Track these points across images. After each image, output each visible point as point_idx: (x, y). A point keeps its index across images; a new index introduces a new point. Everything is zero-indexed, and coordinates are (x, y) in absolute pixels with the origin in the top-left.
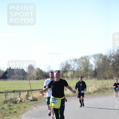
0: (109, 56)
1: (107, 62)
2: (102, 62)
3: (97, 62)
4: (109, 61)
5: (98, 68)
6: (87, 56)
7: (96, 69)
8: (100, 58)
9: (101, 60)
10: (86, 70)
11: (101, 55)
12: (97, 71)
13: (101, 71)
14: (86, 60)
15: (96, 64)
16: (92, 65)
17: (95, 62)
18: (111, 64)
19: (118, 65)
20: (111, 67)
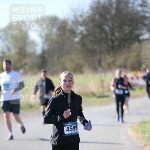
0: (73, 22)
1: (68, 34)
2: (58, 35)
3: (47, 36)
4: (73, 32)
5: (49, 50)
7: (44, 52)
8: (53, 26)
9: (55, 30)
10: (22, 53)
11: (53, 20)
12: (46, 56)
13: (55, 57)
15: (44, 40)
16: (34, 43)
17: (41, 36)
18: (77, 40)
19: (92, 41)
20: (77, 46)
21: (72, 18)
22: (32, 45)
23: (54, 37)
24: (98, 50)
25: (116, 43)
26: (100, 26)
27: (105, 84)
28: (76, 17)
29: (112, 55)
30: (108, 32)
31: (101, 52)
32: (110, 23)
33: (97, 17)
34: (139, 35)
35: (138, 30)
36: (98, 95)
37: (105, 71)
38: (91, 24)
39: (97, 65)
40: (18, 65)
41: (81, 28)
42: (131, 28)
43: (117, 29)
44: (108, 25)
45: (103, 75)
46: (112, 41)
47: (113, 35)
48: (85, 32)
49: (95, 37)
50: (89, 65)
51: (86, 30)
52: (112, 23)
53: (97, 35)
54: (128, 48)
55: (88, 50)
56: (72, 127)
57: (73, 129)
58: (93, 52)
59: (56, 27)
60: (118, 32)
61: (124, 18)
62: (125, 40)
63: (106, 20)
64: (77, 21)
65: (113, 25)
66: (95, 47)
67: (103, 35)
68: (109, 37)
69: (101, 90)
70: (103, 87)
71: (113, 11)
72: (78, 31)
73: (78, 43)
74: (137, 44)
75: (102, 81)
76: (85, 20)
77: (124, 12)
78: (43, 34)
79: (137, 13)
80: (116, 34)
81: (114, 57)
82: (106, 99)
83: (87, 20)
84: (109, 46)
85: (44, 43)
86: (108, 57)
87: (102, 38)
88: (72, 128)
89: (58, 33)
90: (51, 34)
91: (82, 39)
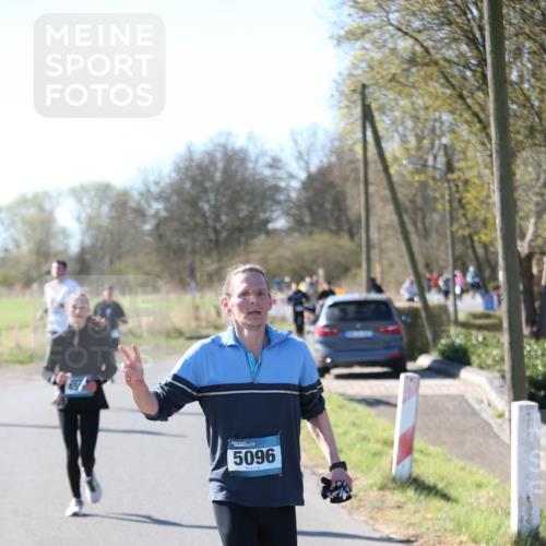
0: (141, 194)
1: (131, 216)
2: (112, 218)
3: (90, 219)
4: (140, 213)
5: (93, 246)
6: (46, 194)
7: (83, 251)
8: (102, 202)
9: (105, 209)
10: (43, 252)
11: (104, 190)
12: (88, 257)
13: (107, 260)
14: (41, 208)
15: (84, 226)
16: (65, 233)
17: (78, 219)
18: (148, 227)
19: (177, 231)
20: (148, 239)
21: (142, 189)
22: (61, 237)
23: (105, 221)
24: (189, 249)
25: (224, 235)
26: (193, 203)
27: (202, 314)
28: (146, 185)
29: (215, 256)
30: (208, 214)
31: (194, 252)
32: (212, 196)
33: (188, 185)
34: (267, 221)
35: (265, 211)
36: (188, 335)
37: (201, 287)
38: (175, 199)
39: (186, 275)
40: (34, 274)
41: (157, 206)
42: (251, 209)
43: (224, 209)
44: (208, 201)
45: (198, 295)
46: (216, 232)
47: (217, 218)
48: (163, 214)
49: (184, 223)
50: (172, 275)
51: (166, 209)
52: (216, 196)
53: (186, 219)
54: (247, 244)
55: (169, 247)
58: (179, 252)
59: (109, 203)
60: (227, 215)
61: (238, 188)
62: (240, 230)
63: (205, 191)
64: (149, 191)
65: (216, 200)
66: (183, 241)
67: (199, 220)
68: (210, 222)
69: (193, 324)
70: (197, 318)
71: (218, 176)
72: (151, 212)
73: (150, 234)
74: (263, 237)
75: (197, 308)
76: (162, 191)
77: (239, 177)
78: (83, 216)
79: (263, 181)
80: (224, 218)
81: (219, 260)
83: (169, 191)
84: (210, 240)
85: (84, 233)
86: (207, 261)
87: (197, 225)
89: (113, 214)
90: (99, 216)
91: (158, 226)
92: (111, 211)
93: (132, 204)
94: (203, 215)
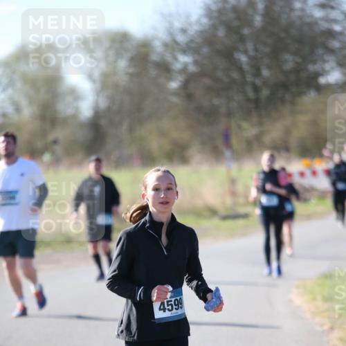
0: (166, 45)
1: (153, 72)
2: (131, 75)
3: (105, 76)
4: (164, 68)
5: (109, 109)
7: (98, 115)
8: (118, 55)
9: (123, 64)
10: (49, 116)
11: (120, 40)
12: (103, 122)
13: (125, 126)
15: (98, 85)
16: (74, 93)
17: (90, 77)
18: (174, 85)
19: (209, 89)
20: (175, 100)
21: (162, 35)
22: (69, 99)
23: (122, 79)
24: (223, 110)
25: (265, 93)
26: (227, 54)
27: (240, 188)
28: (171, 34)
29: (255, 119)
30: (246, 67)
31: (229, 114)
32: (250, 46)
33: (221, 33)
34: (317, 75)
35: (314, 62)
36: (223, 212)
37: (238, 156)
38: (206, 50)
39: (220, 142)
40: (39, 145)
41: (184, 59)
42: (299, 60)
43: (266, 61)
44: (246, 52)
45: (234, 167)
46: (256, 89)
47: (257, 73)
48: (192, 69)
49: (216, 80)
50: (203, 143)
51: (196, 63)
52: (255, 45)
53: (220, 74)
54: (293, 103)
55: (199, 109)
56: (173, 303)
57: (174, 307)
58: (210, 115)
59: (128, 55)
60: (269, 67)
61: (283, 35)
62: (285, 86)
63: (242, 39)
64: (175, 42)
65: (256, 50)
66: (216, 102)
67: (235, 75)
68: (249, 78)
69: (229, 201)
70: (234, 194)
71: (258, 20)
72: (178, 66)
73: (176, 93)
74: (312, 94)
75: (233, 182)
76: (192, 41)
77: (284, 21)
78: (96, 74)
79: (313, 24)
80: (265, 73)
81: (260, 124)
82: (241, 222)
83: (199, 40)
84: (249, 100)
85: (98, 93)
86: (245, 125)
87: (233, 81)
88: (171, 305)
89: (131, 70)
90: (114, 73)
91: (185, 85)
92: (129, 66)
93: (154, 57)
94: (240, 69)
